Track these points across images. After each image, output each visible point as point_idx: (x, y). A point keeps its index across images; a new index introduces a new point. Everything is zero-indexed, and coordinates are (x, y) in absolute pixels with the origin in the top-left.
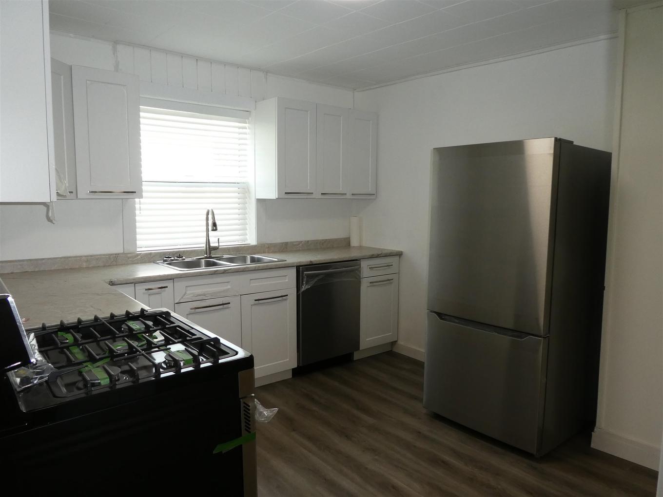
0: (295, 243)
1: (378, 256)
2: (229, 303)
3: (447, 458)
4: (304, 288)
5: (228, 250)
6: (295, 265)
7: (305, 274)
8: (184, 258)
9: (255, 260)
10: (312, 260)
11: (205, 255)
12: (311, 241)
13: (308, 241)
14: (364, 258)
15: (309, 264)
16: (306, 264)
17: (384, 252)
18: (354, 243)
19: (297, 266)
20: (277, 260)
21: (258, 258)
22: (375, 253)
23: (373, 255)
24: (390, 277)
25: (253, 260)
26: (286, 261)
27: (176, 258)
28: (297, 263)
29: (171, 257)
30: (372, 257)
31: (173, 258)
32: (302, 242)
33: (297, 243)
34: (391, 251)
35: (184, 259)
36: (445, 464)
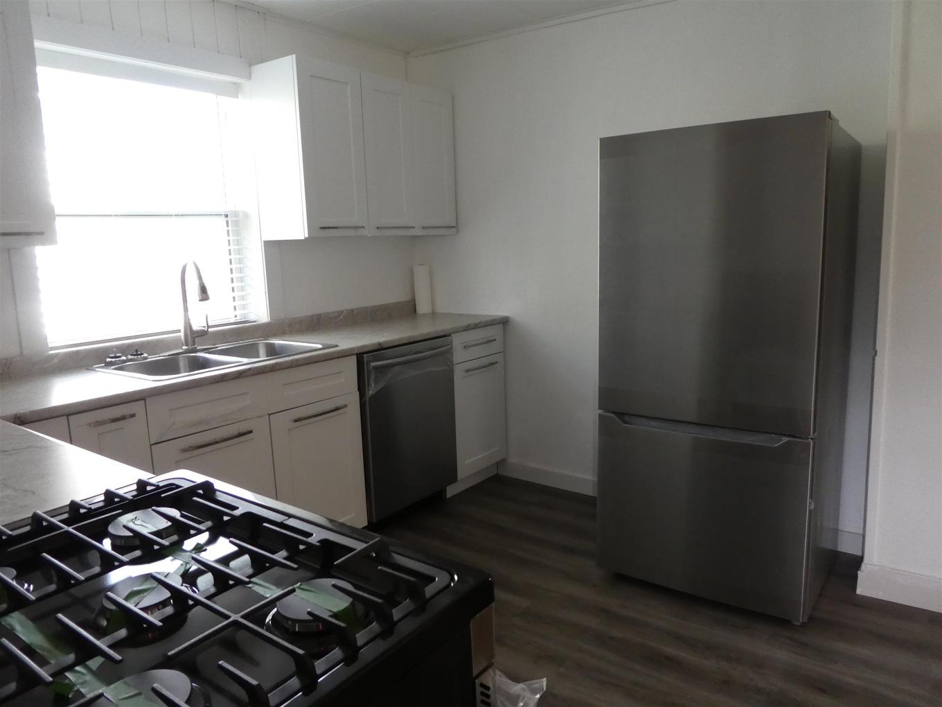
0: (331, 316)
1: (476, 326)
2: (251, 432)
3: (671, 651)
4: (371, 391)
5: (224, 336)
6: (355, 352)
7: (373, 366)
8: (145, 355)
9: (274, 349)
10: (380, 341)
11: (184, 347)
12: (356, 309)
13: (352, 310)
14: (457, 331)
15: (376, 348)
16: (372, 349)
17: (483, 320)
18: (423, 307)
19: (357, 354)
20: (320, 346)
21: (283, 347)
22: (471, 321)
23: (469, 325)
24: (492, 359)
25: (272, 351)
26: (337, 346)
27: (130, 357)
28: (359, 348)
29: (120, 357)
30: (468, 328)
31: (124, 358)
32: (342, 312)
33: (336, 314)
34: (494, 318)
35: (146, 358)
36: (670, 663)
